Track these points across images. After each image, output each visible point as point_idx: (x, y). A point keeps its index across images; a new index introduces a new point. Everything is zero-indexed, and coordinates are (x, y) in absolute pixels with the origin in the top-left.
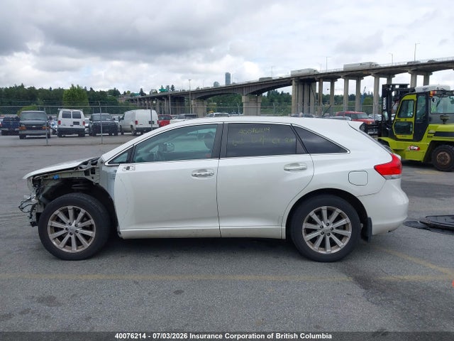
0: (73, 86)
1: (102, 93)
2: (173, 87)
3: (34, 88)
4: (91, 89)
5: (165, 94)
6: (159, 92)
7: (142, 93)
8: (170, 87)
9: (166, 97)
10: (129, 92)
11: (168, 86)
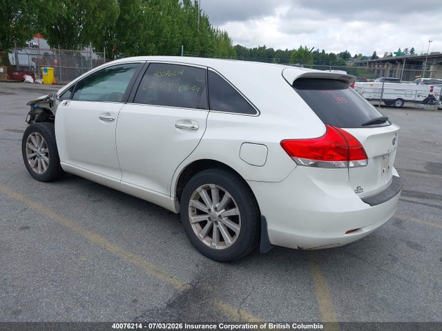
0: (301, 47)
1: (332, 55)
2: (412, 50)
3: (272, 49)
4: (323, 51)
5: (400, 57)
6: (394, 55)
7: (374, 56)
8: (409, 50)
9: (401, 61)
10: (360, 55)
11: (406, 49)
